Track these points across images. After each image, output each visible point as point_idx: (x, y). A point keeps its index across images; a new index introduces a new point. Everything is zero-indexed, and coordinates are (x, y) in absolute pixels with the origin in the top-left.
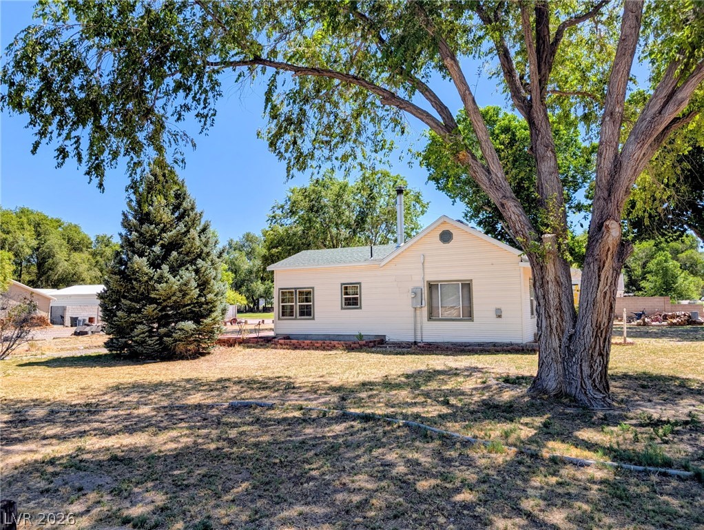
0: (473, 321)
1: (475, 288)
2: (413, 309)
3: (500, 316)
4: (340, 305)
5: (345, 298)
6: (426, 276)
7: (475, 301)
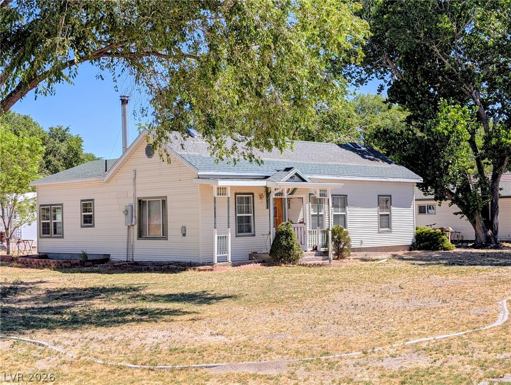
0: (167, 240)
1: (169, 205)
2: (127, 227)
3: (184, 235)
4: (80, 223)
5: (84, 215)
6: (137, 193)
7: (169, 218)
